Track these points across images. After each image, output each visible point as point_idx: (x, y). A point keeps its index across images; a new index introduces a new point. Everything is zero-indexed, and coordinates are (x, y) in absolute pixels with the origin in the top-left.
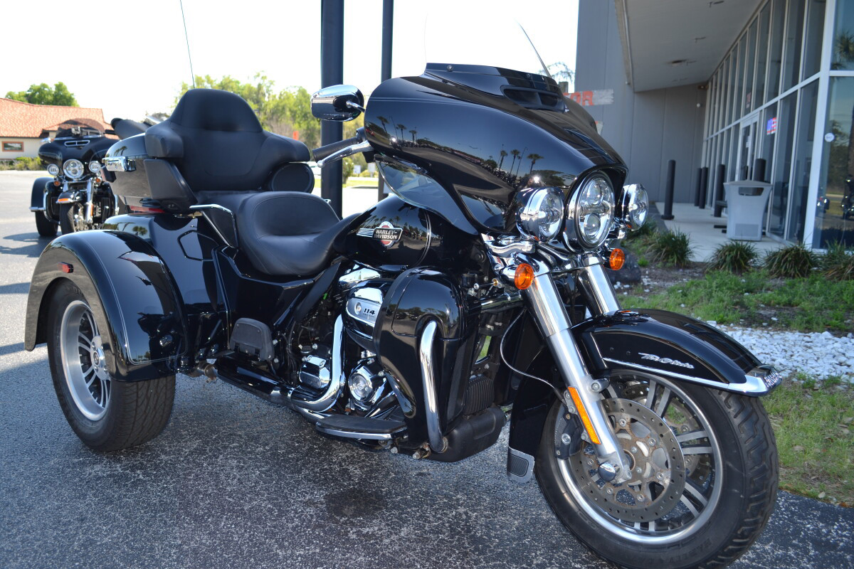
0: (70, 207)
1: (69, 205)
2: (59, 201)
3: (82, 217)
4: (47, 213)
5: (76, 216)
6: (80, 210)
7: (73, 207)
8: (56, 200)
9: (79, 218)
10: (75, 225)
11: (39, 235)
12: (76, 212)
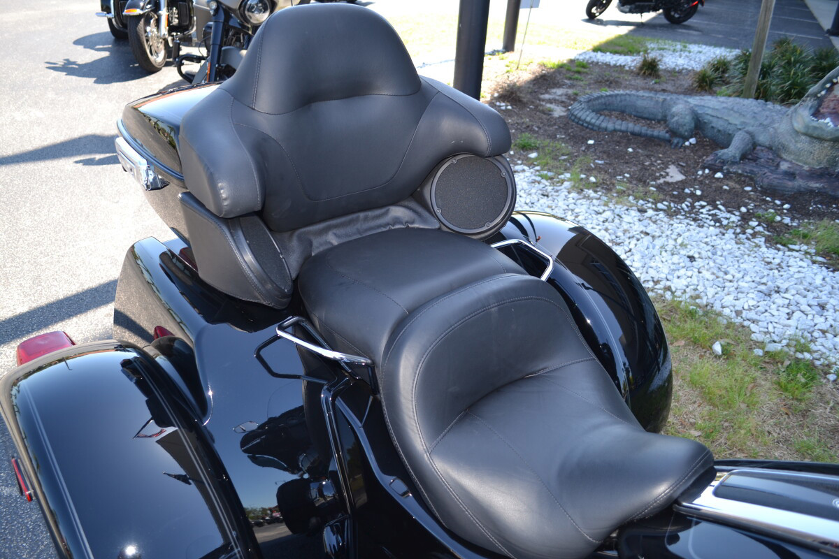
0: (140, 20)
1: (139, 17)
2: (126, 12)
3: (155, 30)
4: (116, 21)
5: (148, 29)
6: (152, 21)
7: (143, 20)
8: (123, 11)
9: (151, 31)
10: (147, 41)
11: (113, 38)
12: (147, 23)
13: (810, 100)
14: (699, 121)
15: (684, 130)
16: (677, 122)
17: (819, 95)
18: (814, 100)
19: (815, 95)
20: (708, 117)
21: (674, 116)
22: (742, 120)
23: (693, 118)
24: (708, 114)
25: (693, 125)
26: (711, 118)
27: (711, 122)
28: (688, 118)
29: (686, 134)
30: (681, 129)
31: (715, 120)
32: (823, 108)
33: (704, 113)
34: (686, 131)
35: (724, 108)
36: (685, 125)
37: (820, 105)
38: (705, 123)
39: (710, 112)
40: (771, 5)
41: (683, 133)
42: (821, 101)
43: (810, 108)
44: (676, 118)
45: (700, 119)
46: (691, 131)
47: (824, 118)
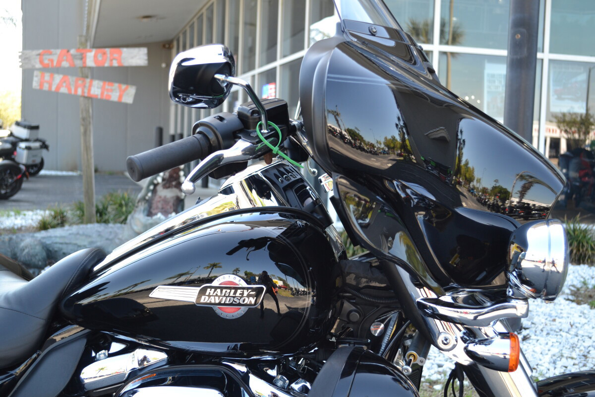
13: (141, 204)
14: (50, 251)
15: (37, 260)
16: (28, 253)
17: (147, 198)
18: (145, 203)
19: (144, 199)
20: (58, 245)
21: (24, 250)
22: (90, 240)
23: (43, 248)
24: (56, 243)
25: (44, 254)
26: (60, 246)
27: (61, 249)
28: (38, 249)
29: (40, 263)
30: (34, 260)
31: (64, 247)
32: (154, 209)
33: (53, 243)
34: (39, 260)
35: (70, 234)
36: (37, 255)
37: (150, 207)
38: (56, 251)
39: (58, 240)
40: (90, 144)
41: (36, 263)
42: (149, 202)
43: (144, 211)
44: (26, 251)
45: (51, 249)
46: (44, 260)
47: (156, 214)
